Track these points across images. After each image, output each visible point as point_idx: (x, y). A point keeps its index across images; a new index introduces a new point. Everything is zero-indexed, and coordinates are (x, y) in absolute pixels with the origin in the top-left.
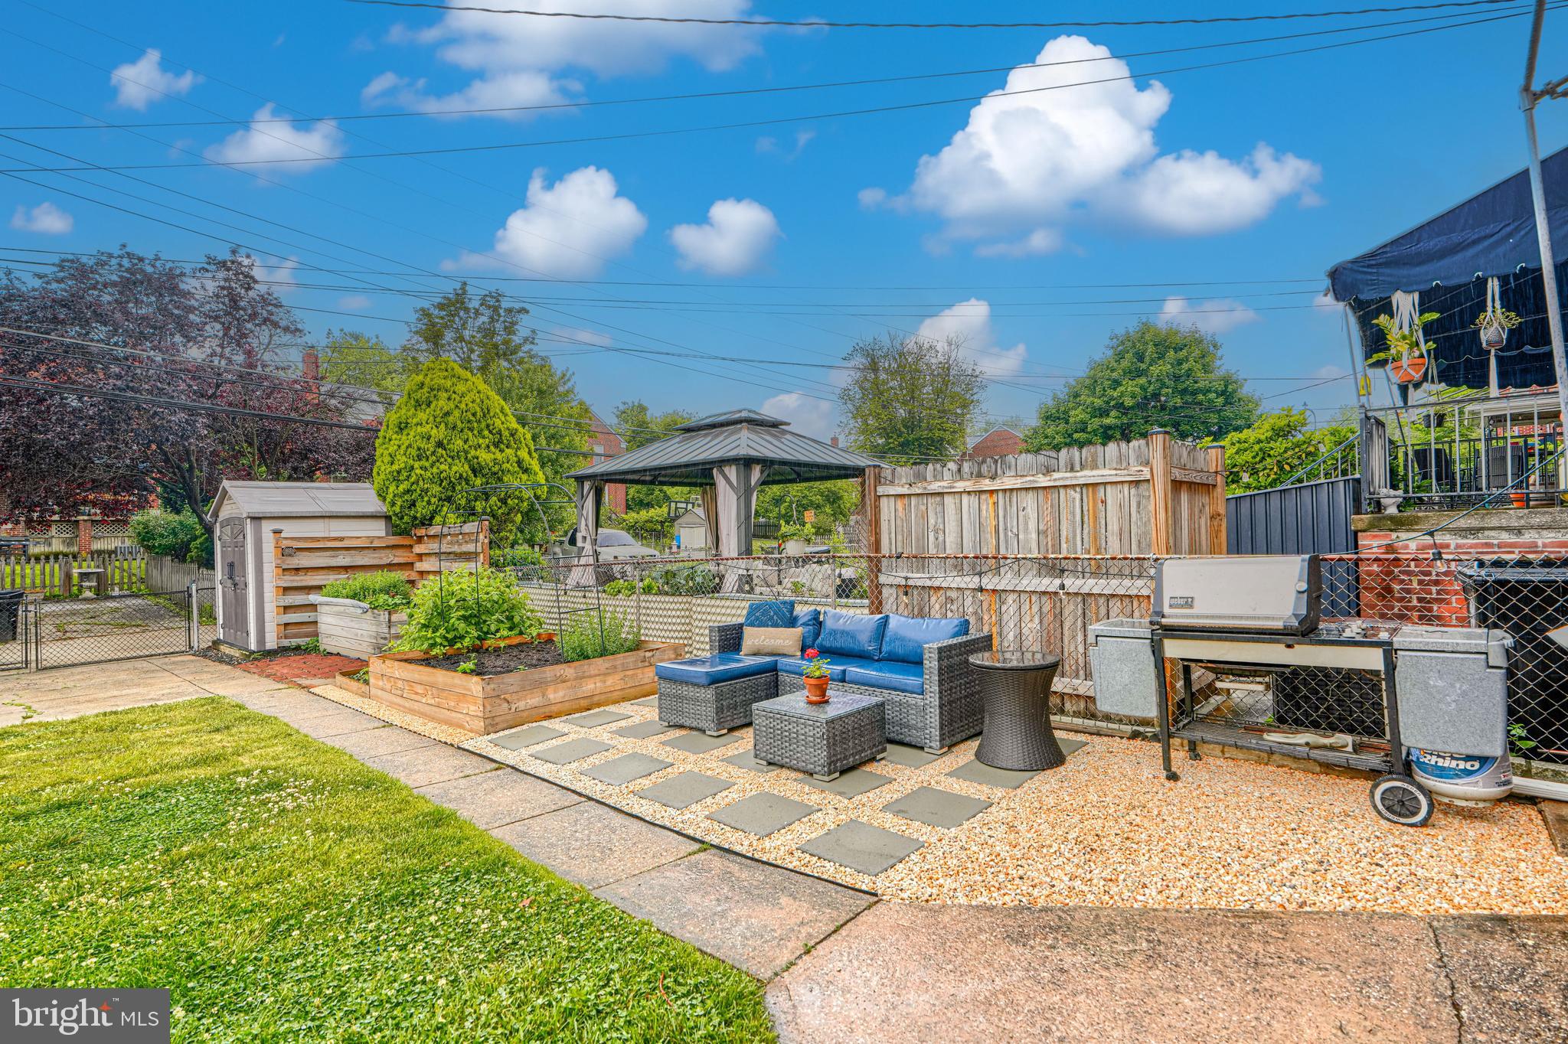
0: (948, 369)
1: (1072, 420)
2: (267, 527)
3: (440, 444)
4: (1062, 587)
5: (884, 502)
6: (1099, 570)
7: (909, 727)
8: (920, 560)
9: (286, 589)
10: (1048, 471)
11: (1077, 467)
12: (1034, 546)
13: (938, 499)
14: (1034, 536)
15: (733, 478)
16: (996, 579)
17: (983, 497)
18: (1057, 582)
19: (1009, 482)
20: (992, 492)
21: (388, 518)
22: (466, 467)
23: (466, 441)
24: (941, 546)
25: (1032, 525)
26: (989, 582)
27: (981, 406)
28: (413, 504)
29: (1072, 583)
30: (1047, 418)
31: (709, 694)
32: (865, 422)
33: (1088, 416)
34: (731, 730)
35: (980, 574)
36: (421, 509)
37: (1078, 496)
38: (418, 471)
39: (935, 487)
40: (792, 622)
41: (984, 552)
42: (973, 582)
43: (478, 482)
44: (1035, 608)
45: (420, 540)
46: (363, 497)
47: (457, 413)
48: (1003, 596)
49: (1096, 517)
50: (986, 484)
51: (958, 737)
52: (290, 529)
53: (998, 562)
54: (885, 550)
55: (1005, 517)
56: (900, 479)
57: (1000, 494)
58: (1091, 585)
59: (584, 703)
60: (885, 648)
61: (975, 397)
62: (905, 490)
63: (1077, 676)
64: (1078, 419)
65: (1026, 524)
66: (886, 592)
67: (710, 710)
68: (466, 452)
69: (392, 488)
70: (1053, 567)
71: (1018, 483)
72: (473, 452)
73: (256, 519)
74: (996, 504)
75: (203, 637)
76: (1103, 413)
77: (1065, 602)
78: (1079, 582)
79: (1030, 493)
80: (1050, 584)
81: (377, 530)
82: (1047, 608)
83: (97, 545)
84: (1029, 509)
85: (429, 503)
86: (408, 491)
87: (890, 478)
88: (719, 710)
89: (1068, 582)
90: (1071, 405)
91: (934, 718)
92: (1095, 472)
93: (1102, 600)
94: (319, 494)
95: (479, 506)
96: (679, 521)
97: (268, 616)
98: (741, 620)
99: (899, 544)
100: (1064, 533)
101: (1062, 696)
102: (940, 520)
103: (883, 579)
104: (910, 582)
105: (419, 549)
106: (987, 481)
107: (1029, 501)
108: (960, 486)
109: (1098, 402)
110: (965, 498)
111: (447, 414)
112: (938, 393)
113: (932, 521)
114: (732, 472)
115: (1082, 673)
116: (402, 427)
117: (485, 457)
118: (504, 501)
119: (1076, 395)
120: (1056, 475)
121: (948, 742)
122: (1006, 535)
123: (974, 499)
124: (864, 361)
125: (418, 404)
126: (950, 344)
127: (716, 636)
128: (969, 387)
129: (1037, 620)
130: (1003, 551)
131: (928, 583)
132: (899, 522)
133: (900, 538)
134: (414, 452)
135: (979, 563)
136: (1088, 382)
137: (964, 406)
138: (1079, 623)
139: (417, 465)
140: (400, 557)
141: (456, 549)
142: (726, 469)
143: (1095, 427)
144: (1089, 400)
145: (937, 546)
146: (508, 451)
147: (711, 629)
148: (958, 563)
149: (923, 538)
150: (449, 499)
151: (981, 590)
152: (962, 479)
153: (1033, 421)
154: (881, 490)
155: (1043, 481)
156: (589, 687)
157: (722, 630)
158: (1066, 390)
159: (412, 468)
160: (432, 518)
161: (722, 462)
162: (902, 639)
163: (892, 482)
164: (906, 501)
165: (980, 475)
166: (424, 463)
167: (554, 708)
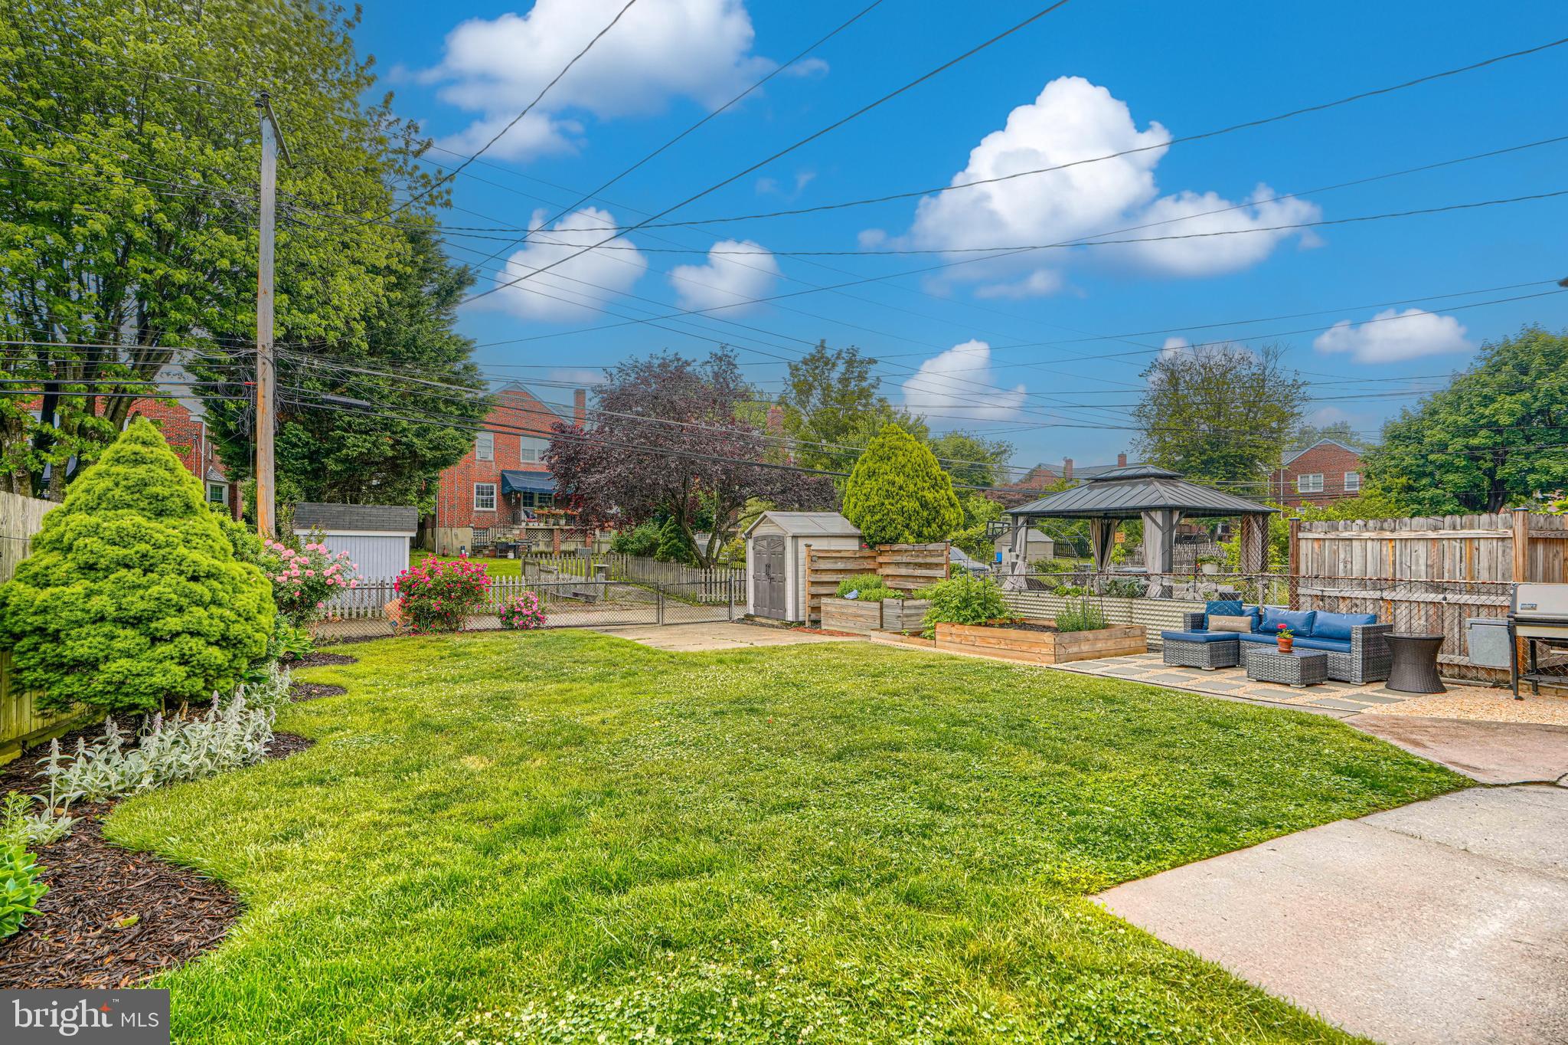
0: (1264, 380)
1: (1427, 440)
2: (802, 542)
3: (901, 488)
4: (1445, 599)
5: (1303, 543)
6: (1472, 590)
7: (1339, 670)
8: (1333, 580)
9: (813, 583)
10: (1436, 529)
11: (1459, 527)
12: (1423, 574)
13: (1347, 542)
14: (1423, 568)
15: (1160, 520)
16: (1394, 594)
17: (1384, 542)
18: (1441, 596)
19: (1405, 535)
20: (1391, 540)
21: (861, 538)
22: (918, 504)
23: (915, 485)
24: (1349, 572)
25: (1422, 561)
26: (1387, 595)
27: (1302, 419)
28: (884, 529)
29: (1452, 597)
30: (1395, 437)
31: (1206, 647)
32: (1162, 439)
33: (1449, 436)
34: (1217, 668)
35: (1381, 590)
36: (890, 533)
37: (1458, 545)
38: (889, 507)
39: (1346, 535)
40: (1241, 613)
41: (1384, 576)
42: (1377, 594)
43: (925, 514)
44: (1423, 612)
45: (881, 553)
46: (834, 522)
47: (909, 465)
48: (1399, 604)
49: (1471, 558)
50: (1388, 535)
51: (1375, 678)
52: (817, 544)
53: (1393, 583)
54: (1303, 571)
55: (1401, 555)
56: (1317, 527)
57: (1398, 542)
58: (1465, 598)
59: (1097, 654)
60: (1315, 629)
61: (1296, 410)
62: (1322, 536)
63: (1453, 652)
64: (1435, 439)
65: (1417, 561)
66: (1302, 600)
67: (1206, 656)
68: (916, 493)
69: (868, 518)
70: (1438, 587)
71: (1413, 535)
72: (920, 493)
73: (795, 537)
74: (1394, 547)
75: (738, 612)
76: (1470, 431)
77: (1445, 609)
78: (1457, 597)
79: (1421, 542)
80: (1432, 597)
81: (853, 545)
82: (1431, 612)
83: (563, 547)
84: (1420, 552)
85: (896, 528)
86: (881, 520)
87: (1308, 527)
88: (1212, 657)
89: (1449, 596)
90: (1427, 423)
91: (1358, 666)
92: (1472, 531)
93: (1474, 608)
94: (818, 520)
95: (926, 531)
96: (999, 540)
97: (801, 600)
98: (1203, 611)
99: (1315, 570)
100: (1446, 566)
101: (1441, 664)
102: (1349, 556)
103: (1301, 591)
104: (1325, 594)
105: (880, 559)
106: (1388, 533)
107: (1421, 548)
108: (1366, 535)
109: (1462, 420)
110: (1369, 543)
111: (903, 466)
112: (1251, 406)
113: (1342, 556)
114: (1158, 517)
115: (1457, 651)
116: (872, 474)
117: (929, 496)
118: (940, 527)
119: (1434, 413)
120: (1441, 532)
121: (1366, 679)
122: (1401, 566)
123: (1377, 545)
124: (1163, 377)
125: (881, 459)
126: (1267, 354)
127: (1189, 619)
128: (1287, 399)
129: (1424, 618)
130: (1398, 576)
131: (1339, 595)
132: (1315, 556)
133: (1315, 565)
134: (884, 493)
135: (1379, 584)
136: (1450, 398)
137: (1282, 420)
138: (1456, 621)
139: (886, 502)
140: (868, 564)
141: (920, 560)
142: (1153, 514)
143: (1458, 447)
144: (1451, 419)
145: (1346, 572)
146: (943, 491)
147: (1185, 615)
148: (1362, 583)
149: (1334, 566)
150: (907, 526)
151: (1382, 599)
152: (1367, 531)
153: (1375, 439)
154: (1301, 535)
155: (1432, 535)
156: (1100, 646)
157: (1194, 616)
158: (1420, 408)
159: (883, 504)
160: (897, 538)
161: (1148, 509)
162: (1327, 625)
163: (1310, 530)
164: (1321, 542)
165: (1382, 529)
166: (891, 500)
167: (1085, 655)
